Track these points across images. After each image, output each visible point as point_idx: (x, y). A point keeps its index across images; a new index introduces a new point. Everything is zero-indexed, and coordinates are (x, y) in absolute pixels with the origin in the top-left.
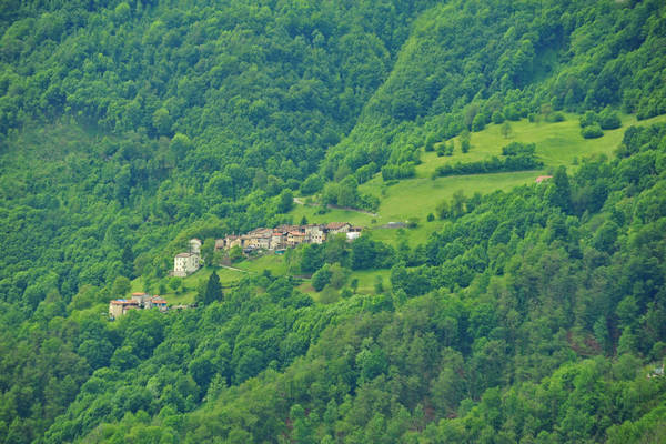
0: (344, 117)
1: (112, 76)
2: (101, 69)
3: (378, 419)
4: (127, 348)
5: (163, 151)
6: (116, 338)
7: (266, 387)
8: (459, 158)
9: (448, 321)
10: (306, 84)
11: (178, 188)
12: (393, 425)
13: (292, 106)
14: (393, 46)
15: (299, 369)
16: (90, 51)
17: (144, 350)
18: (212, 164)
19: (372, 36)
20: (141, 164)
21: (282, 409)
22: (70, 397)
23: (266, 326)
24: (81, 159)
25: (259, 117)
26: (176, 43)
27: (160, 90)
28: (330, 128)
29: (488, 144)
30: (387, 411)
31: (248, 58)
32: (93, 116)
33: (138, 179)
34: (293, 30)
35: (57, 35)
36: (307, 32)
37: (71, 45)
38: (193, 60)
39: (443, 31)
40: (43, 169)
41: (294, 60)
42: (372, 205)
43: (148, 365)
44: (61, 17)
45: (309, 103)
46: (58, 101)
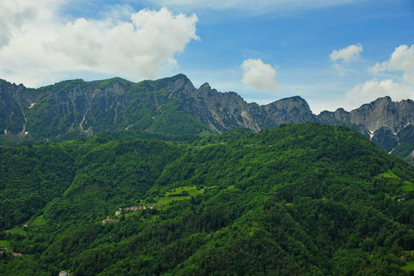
0: (151, 184)
1: (105, 176)
2: (103, 174)
3: (155, 245)
4: (106, 229)
5: (115, 190)
6: (103, 228)
7: (133, 238)
8: (173, 193)
9: (170, 226)
10: (144, 178)
11: (117, 198)
12: (158, 246)
13: (141, 182)
14: (161, 171)
15: (140, 234)
16: (101, 171)
17: (109, 230)
18: (124, 193)
19: (157, 169)
20: (110, 193)
21: (136, 242)
22: (94, 239)
23: (134, 226)
24: (98, 192)
25: (134, 184)
26: (118, 169)
27: (115, 179)
28: (148, 186)
29: (179, 191)
30: (157, 243)
31: (132, 173)
32: (101, 183)
33: (109, 196)
34: (141, 167)
35: (95, 168)
36: (144, 168)
37: (97, 170)
38: (122, 172)
39: (171, 168)
40: (91, 194)
41: (141, 173)
42: (156, 202)
43: (109, 233)
44: (96, 164)
45: (144, 181)
46: (95, 180)
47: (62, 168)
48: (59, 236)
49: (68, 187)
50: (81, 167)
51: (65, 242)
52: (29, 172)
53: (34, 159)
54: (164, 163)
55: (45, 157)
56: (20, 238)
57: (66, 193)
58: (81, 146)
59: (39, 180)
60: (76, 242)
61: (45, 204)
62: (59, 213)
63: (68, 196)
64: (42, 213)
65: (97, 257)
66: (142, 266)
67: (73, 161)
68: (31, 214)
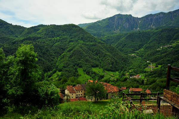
0: (171, 40)
1: (158, 38)
7: (165, 54)
8: (177, 42)
9: (176, 51)
11: (161, 43)
14: (174, 36)
15: (167, 53)
17: (159, 52)
18: (163, 42)
19: (172, 36)
22: (155, 54)
23: (166, 51)
24: (156, 42)
25: (166, 40)
26: (161, 36)
27: (161, 39)
30: (172, 55)
31: (165, 37)
32: (157, 40)
33: (159, 43)
34: (168, 35)
37: (156, 37)
39: (177, 35)
40: (154, 43)
41: (168, 37)
42: (172, 44)
44: (156, 35)
45: (168, 39)
46: (155, 39)
47: (147, 37)
48: (147, 53)
49: (149, 41)
50: (152, 36)
51: (148, 54)
52: (139, 38)
53: (141, 35)
54: (175, 34)
55: (143, 34)
56: (138, 53)
57: (148, 43)
58: (152, 31)
59: (142, 40)
60: (151, 54)
61: (143, 45)
62: (147, 47)
63: (149, 43)
64: (143, 47)
65: (156, 58)
67: (150, 35)
68: (140, 48)
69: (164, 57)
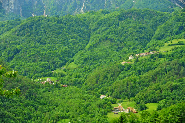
0: (149, 40)
1: (114, 35)
2: (112, 34)
4: (126, 68)
5: (122, 45)
6: (124, 67)
8: (171, 43)
10: (143, 35)
11: (125, 49)
13: (141, 38)
14: (155, 30)
16: (110, 32)
18: (130, 46)
19: (151, 29)
20: (119, 46)
24: (110, 46)
25: (136, 39)
26: (123, 30)
27: (121, 36)
28: (147, 41)
29: (175, 42)
31: (134, 32)
32: (112, 40)
33: (119, 48)
34: (140, 28)
35: (105, 30)
36: (142, 28)
37: (108, 31)
38: (126, 32)
39: (164, 27)
40: (105, 47)
41: (141, 32)
44: (105, 28)
45: (143, 38)
46: (107, 38)
47: (81, 31)
48: (90, 74)
49: (87, 44)
50: (94, 30)
52: (60, 33)
53: (62, 25)
54: (156, 25)
55: (69, 23)
56: (63, 76)
58: (92, 17)
59: (68, 39)
60: (105, 77)
61: (74, 55)
62: (85, 60)
63: (89, 49)
64: (73, 61)
65: (128, 85)
66: (172, 89)
67: (88, 26)
68: (66, 61)
69: (149, 81)
